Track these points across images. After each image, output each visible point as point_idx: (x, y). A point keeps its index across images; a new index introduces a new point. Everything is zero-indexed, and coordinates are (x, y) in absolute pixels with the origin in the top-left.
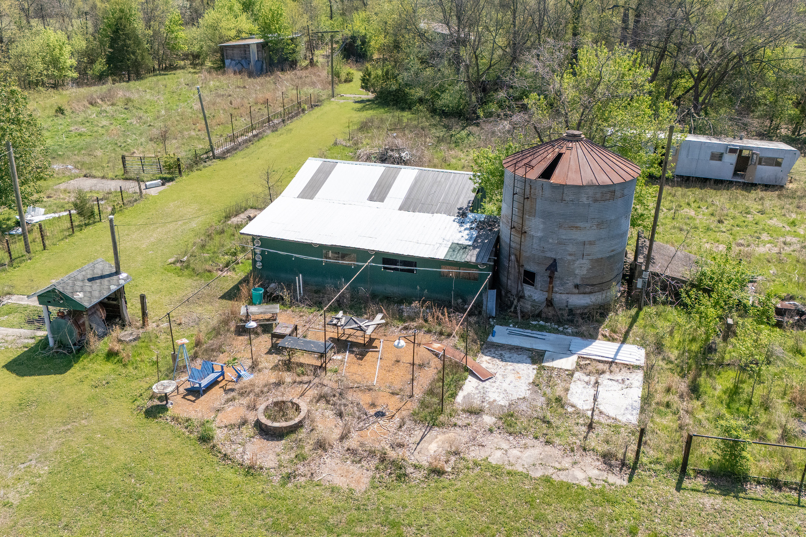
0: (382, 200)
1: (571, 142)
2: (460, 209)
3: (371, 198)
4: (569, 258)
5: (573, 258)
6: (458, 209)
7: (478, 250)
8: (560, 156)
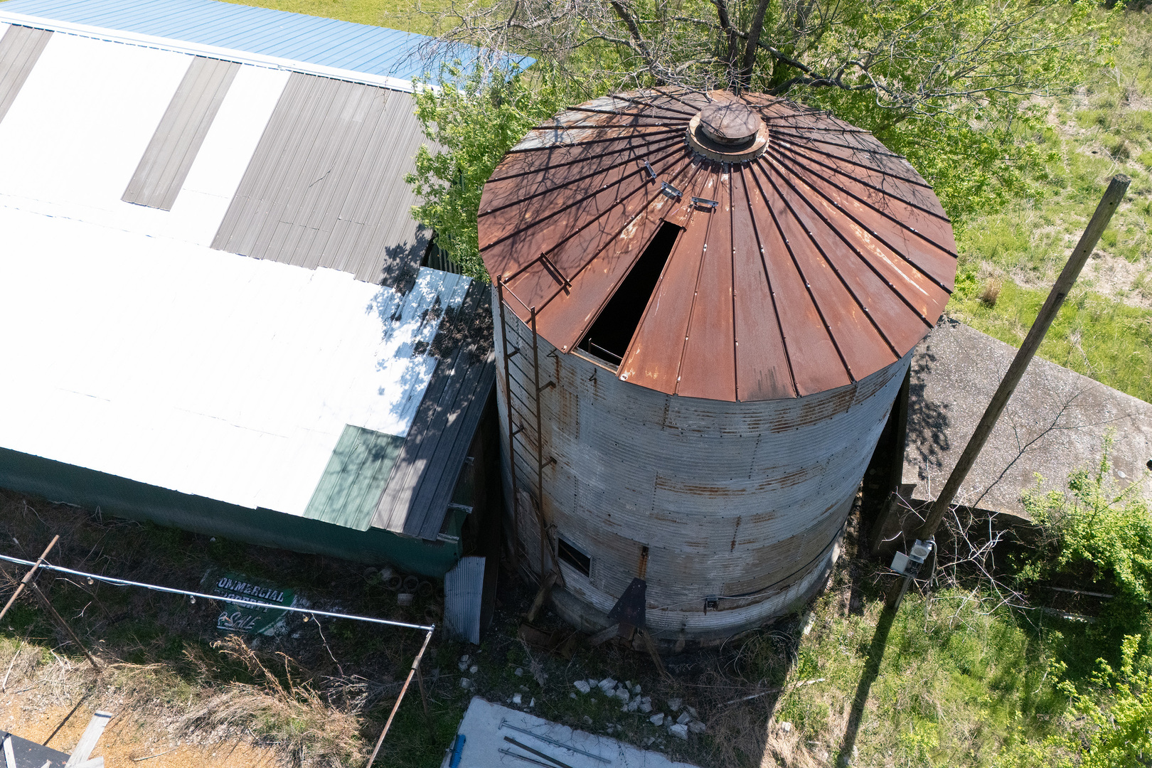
0: (165, 203)
1: (717, 169)
2: (393, 253)
3: (134, 195)
4: (688, 549)
5: (701, 550)
6: (389, 252)
7: (421, 464)
8: (667, 235)
